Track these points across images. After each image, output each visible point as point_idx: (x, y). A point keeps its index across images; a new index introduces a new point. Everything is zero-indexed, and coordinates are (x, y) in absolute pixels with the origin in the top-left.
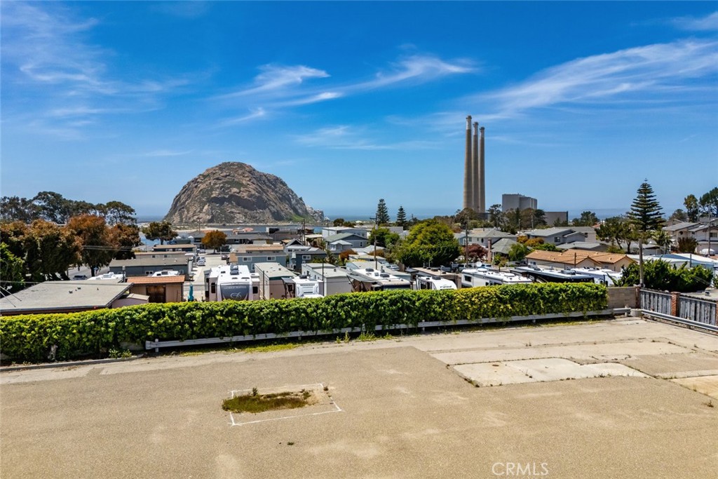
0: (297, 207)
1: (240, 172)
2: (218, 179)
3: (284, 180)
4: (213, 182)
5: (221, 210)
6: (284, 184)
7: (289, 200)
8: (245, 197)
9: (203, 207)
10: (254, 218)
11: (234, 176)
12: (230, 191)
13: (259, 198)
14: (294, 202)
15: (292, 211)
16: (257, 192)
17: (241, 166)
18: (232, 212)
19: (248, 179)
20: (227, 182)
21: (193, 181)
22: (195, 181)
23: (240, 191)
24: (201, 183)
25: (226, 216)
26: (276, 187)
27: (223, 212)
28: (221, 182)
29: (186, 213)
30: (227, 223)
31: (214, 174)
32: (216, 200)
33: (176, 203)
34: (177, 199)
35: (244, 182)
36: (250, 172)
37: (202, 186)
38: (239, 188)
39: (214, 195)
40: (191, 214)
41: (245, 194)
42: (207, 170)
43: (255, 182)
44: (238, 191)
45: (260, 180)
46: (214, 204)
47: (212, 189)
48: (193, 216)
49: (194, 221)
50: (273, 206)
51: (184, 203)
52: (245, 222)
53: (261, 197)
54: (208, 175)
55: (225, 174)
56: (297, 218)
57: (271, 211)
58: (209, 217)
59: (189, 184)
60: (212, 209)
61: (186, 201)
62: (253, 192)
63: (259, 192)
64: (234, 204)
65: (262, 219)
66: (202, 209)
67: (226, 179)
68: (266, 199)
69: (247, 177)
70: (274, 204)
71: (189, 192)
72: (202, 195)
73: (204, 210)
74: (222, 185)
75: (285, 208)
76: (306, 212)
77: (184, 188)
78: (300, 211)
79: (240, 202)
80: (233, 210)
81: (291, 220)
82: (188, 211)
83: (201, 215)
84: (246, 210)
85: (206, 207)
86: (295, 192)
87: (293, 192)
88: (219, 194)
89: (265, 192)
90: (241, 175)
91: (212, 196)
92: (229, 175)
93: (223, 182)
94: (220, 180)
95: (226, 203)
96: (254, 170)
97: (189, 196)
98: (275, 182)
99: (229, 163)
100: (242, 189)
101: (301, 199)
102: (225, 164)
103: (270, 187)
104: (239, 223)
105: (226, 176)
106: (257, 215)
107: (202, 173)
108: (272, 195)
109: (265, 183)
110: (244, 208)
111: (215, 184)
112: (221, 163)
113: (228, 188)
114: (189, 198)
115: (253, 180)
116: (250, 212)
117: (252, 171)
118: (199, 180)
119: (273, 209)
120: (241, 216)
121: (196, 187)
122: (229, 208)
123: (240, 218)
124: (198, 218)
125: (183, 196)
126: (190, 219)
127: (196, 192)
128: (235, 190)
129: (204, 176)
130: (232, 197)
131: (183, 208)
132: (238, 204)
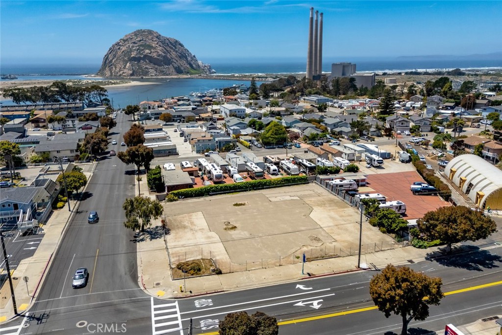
0: (192, 63)
1: (150, 37)
2: (134, 43)
3: (181, 42)
4: (131, 45)
5: (139, 66)
6: (182, 46)
7: (186, 57)
8: (155, 57)
9: (126, 64)
10: (162, 72)
11: (145, 41)
12: (144, 52)
13: (165, 57)
14: (189, 59)
15: (188, 66)
16: (163, 52)
17: (150, 32)
18: (147, 68)
19: (156, 43)
20: (141, 45)
21: (116, 44)
22: (118, 44)
23: (151, 52)
24: (122, 45)
25: (143, 70)
26: (176, 48)
27: (140, 68)
28: (137, 45)
29: (114, 69)
30: (144, 76)
31: (131, 39)
32: (134, 59)
33: (106, 61)
34: (106, 58)
35: (153, 45)
36: (157, 37)
37: (123, 48)
38: (150, 50)
39: (133, 56)
40: (118, 69)
41: (154, 54)
42: (126, 36)
43: (161, 45)
44: (150, 52)
45: (165, 43)
46: (133, 62)
47: (131, 51)
48: (120, 71)
49: (120, 75)
50: (175, 63)
51: (112, 61)
52: (156, 75)
53: (166, 56)
54: (127, 40)
55: (139, 39)
56: (193, 71)
57: (174, 67)
58: (131, 72)
59: (113, 46)
60: (132, 65)
61: (113, 59)
62: (160, 53)
63: (164, 53)
64: (148, 61)
65: (168, 73)
66: (125, 66)
67: (141, 43)
68: (169, 57)
69: (155, 41)
70: (175, 61)
71: (114, 53)
72: (124, 55)
73: (127, 67)
74: (138, 48)
75: (183, 64)
76: (198, 66)
77: (110, 49)
78: (194, 66)
79: (152, 60)
80: (147, 66)
81: (188, 73)
82: (116, 68)
83: (125, 71)
84: (156, 66)
85: (128, 64)
86: (190, 51)
87: (188, 51)
88: (136, 55)
89: (169, 52)
90: (151, 39)
91: (132, 56)
92: (142, 40)
93: (138, 46)
94: (136, 43)
95: (142, 61)
96: (160, 35)
97: (115, 56)
98: (176, 44)
99: (141, 30)
100: (152, 50)
101: (194, 56)
102: (138, 31)
103: (172, 48)
104: (152, 76)
105: (140, 40)
106: (164, 70)
107: (122, 38)
108: (174, 54)
109: (168, 45)
110: (155, 64)
111: (133, 47)
112: (135, 30)
113: (143, 50)
114: (115, 57)
115: (160, 43)
116: (159, 67)
117: (158, 37)
118: (120, 44)
119: (175, 65)
120: (153, 70)
121: (119, 49)
122: (144, 65)
123: (152, 72)
124: (123, 73)
125: (110, 56)
126: (117, 73)
127: (119, 53)
128: (147, 51)
129: (125, 41)
130: (146, 56)
131: (112, 65)
132: (151, 62)
